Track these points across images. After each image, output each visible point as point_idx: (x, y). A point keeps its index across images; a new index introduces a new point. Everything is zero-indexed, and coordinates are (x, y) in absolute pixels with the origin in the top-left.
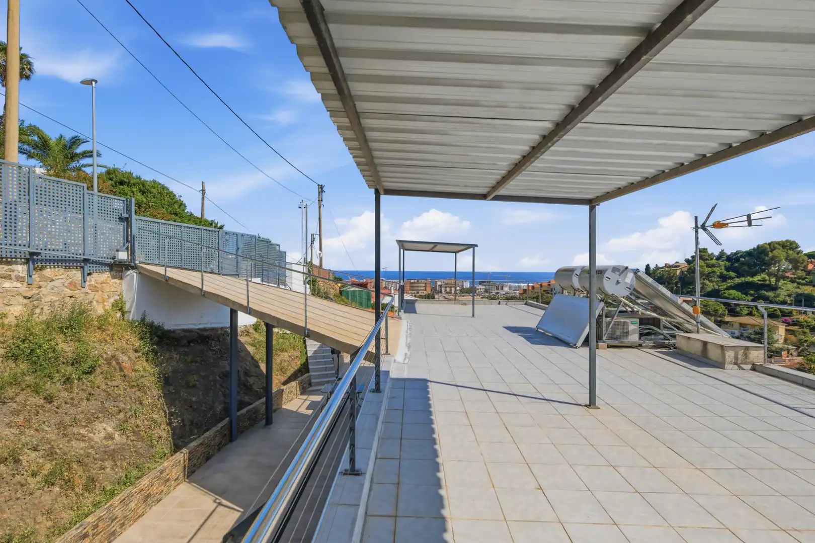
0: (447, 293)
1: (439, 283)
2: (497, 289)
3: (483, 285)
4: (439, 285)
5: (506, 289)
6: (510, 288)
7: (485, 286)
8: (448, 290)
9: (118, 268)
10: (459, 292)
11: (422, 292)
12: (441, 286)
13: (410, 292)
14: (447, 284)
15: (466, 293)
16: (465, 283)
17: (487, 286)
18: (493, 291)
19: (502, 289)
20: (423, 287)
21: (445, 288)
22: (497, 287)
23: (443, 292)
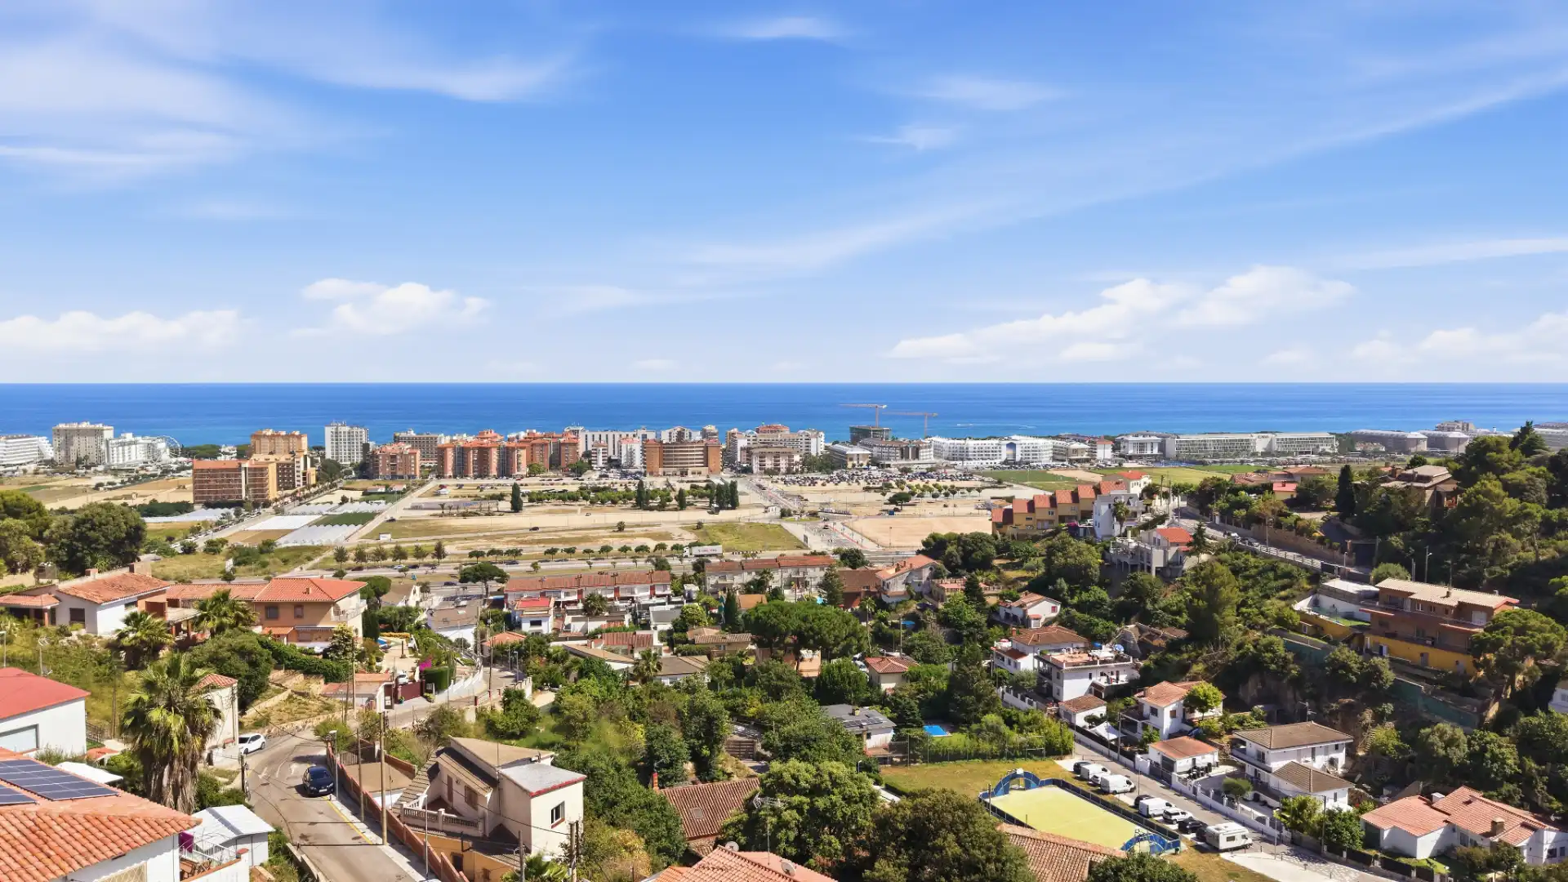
0: (768, 473)
1: (742, 443)
2: (904, 455)
3: (865, 445)
4: (742, 449)
5: (927, 457)
6: (938, 452)
7: (870, 446)
8: (769, 463)
10: (799, 467)
11: (697, 470)
12: (748, 451)
13: (661, 471)
14: (764, 444)
16: (813, 441)
17: (875, 449)
18: (892, 463)
19: (916, 456)
20: (697, 454)
21: (762, 456)
22: (902, 450)
23: (755, 468)
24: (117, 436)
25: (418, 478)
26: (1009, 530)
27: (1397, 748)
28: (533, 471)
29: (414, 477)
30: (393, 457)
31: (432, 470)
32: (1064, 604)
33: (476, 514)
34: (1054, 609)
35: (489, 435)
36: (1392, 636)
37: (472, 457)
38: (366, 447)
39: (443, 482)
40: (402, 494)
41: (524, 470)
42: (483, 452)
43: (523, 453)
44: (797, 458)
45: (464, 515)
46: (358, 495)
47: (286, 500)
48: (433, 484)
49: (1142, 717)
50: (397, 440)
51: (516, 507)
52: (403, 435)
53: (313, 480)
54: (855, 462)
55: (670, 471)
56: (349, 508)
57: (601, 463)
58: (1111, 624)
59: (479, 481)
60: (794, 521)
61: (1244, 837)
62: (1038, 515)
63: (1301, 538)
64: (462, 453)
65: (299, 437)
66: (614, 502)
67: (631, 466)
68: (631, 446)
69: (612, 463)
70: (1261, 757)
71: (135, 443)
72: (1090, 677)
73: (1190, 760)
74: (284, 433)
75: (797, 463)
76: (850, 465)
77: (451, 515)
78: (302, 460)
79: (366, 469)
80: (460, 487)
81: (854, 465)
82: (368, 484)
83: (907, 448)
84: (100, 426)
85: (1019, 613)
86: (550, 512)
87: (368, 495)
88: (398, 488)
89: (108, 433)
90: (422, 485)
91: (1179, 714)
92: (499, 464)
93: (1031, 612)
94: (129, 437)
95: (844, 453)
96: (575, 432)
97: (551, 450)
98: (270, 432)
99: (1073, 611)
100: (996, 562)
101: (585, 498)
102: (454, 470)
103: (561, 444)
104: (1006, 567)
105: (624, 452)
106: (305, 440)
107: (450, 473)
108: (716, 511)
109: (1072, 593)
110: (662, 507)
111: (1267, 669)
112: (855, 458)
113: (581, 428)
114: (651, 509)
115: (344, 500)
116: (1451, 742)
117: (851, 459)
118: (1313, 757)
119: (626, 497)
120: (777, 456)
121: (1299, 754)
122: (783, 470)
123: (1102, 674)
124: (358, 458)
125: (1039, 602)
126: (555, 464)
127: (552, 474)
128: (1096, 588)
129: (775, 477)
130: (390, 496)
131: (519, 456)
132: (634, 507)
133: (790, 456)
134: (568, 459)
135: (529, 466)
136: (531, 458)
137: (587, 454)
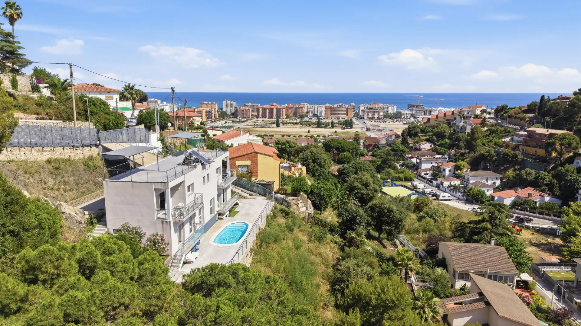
0: (370, 119)
1: (362, 108)
3: (410, 110)
4: (362, 110)
7: (412, 110)
8: (371, 115)
9: (97, 146)
10: (382, 117)
11: (344, 117)
12: (363, 111)
13: (330, 117)
14: (370, 109)
15: (391, 118)
16: (390, 108)
17: (414, 111)
18: (420, 116)
20: (344, 111)
21: (368, 113)
22: (424, 112)
23: (365, 117)
24: (161, 103)
25: (251, 118)
26: (428, 124)
27: (513, 177)
28: (288, 117)
29: (249, 117)
30: (243, 111)
31: (255, 116)
32: (435, 144)
33: (265, 127)
34: (431, 146)
35: (275, 105)
36: (529, 146)
37: (268, 111)
38: (235, 108)
39: (258, 119)
40: (244, 121)
41: (284, 116)
42: (271, 110)
43: (284, 110)
44: (382, 114)
45: (261, 127)
46: (231, 122)
47: (209, 122)
48: (255, 119)
49: (440, 172)
50: (245, 106)
51: (278, 126)
52: (247, 104)
53: (217, 117)
54: (405, 116)
55: (334, 117)
56: (227, 125)
57: (311, 115)
58: (447, 149)
59: (270, 119)
60: (371, 132)
61: (449, 197)
62: (439, 119)
63: (522, 122)
64: (264, 110)
65: (215, 104)
66: (310, 125)
67: (321, 116)
68: (322, 109)
69: (314, 115)
70: (468, 180)
71: (167, 105)
72: (432, 163)
73: (449, 183)
74: (210, 103)
75: (381, 115)
76: (403, 117)
77: (257, 127)
78: (214, 110)
79: (234, 115)
80: (263, 121)
81: (404, 117)
82: (234, 119)
83: (427, 111)
84: (156, 100)
85: (418, 147)
86: (289, 128)
87: (233, 122)
88: (243, 120)
89: (159, 102)
90: (251, 119)
91: (452, 171)
92: (276, 114)
93: (422, 147)
94: (165, 103)
95: (401, 112)
96: (304, 105)
97: (294, 110)
98: (206, 103)
99: (437, 147)
100: (420, 135)
101: (301, 124)
102: (262, 115)
103: (297, 108)
104: (422, 136)
105: (319, 111)
106: (217, 105)
107: (261, 116)
108: (344, 129)
109: (438, 141)
110: (326, 127)
111: (486, 158)
112: (405, 114)
113: (306, 104)
114: (322, 128)
115: (226, 122)
116: (530, 174)
117: (404, 115)
118: (487, 181)
119: (314, 124)
120: (374, 113)
121: (481, 179)
122: (376, 118)
123: (436, 163)
124: (233, 111)
125: (426, 143)
126: (295, 114)
127: (293, 118)
128: (446, 139)
129: (372, 120)
130: (240, 122)
131: (283, 111)
132: (316, 127)
133: (379, 113)
134: (299, 113)
135: (286, 115)
136: (287, 112)
137: (307, 113)
